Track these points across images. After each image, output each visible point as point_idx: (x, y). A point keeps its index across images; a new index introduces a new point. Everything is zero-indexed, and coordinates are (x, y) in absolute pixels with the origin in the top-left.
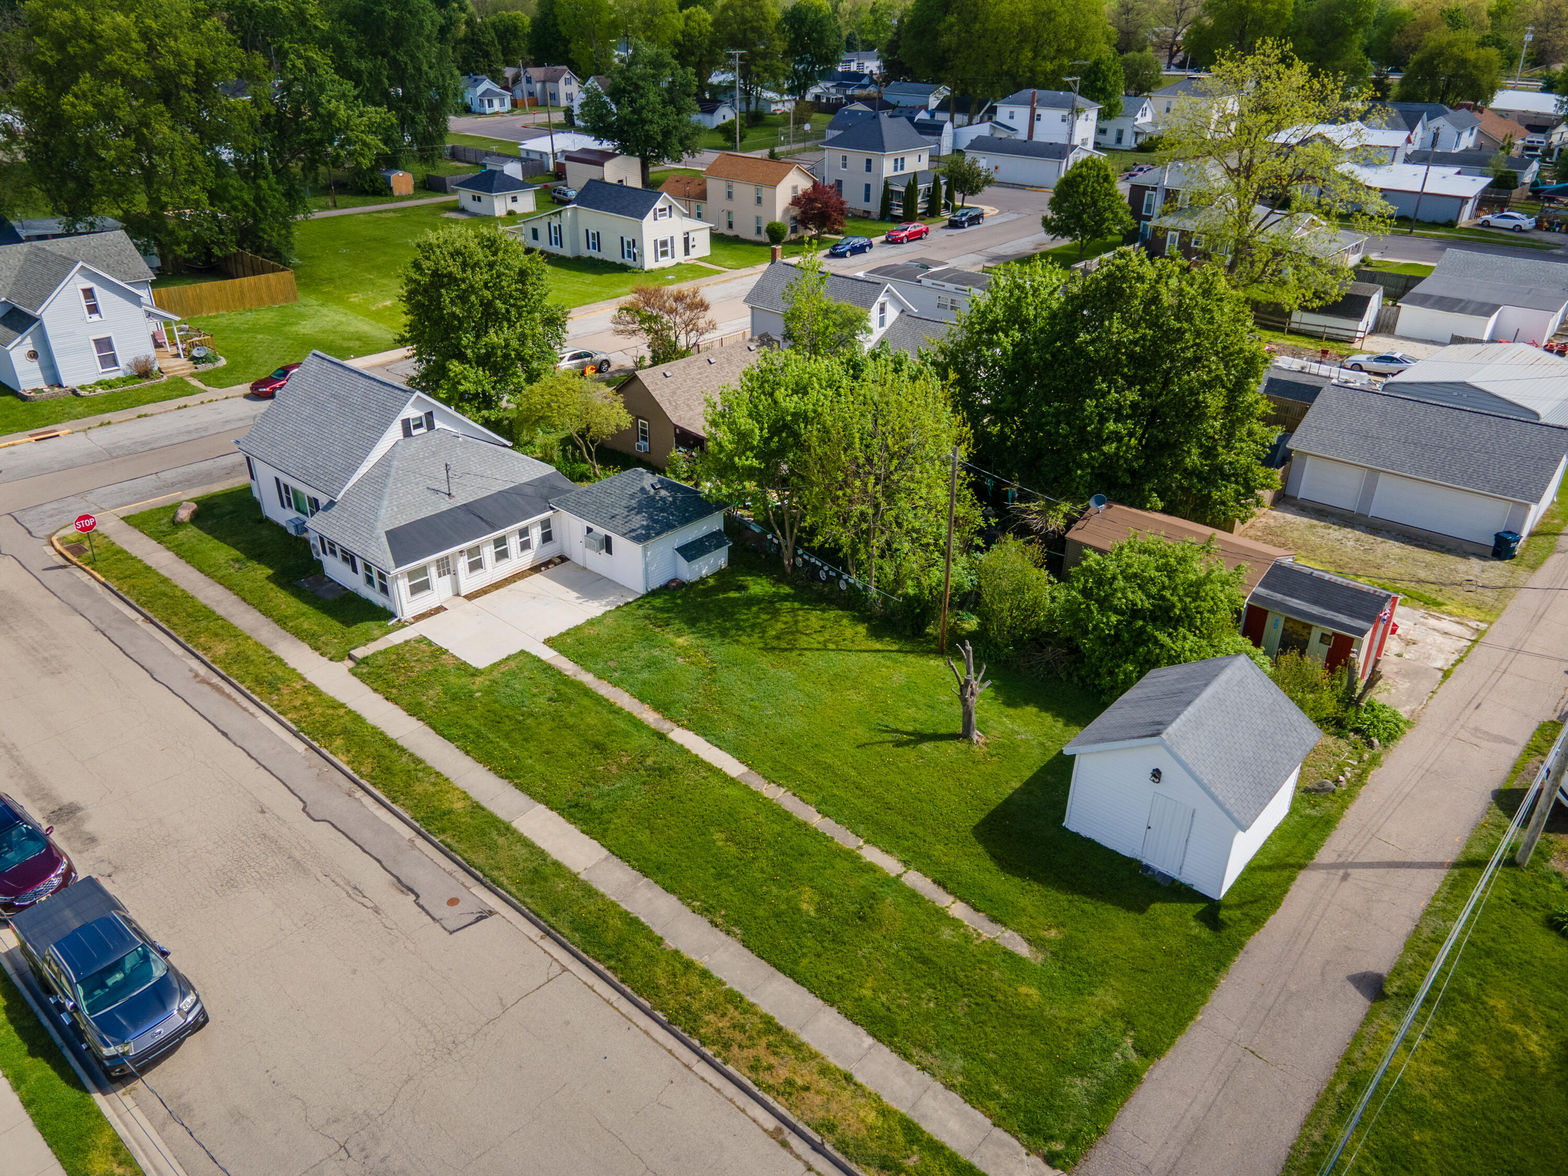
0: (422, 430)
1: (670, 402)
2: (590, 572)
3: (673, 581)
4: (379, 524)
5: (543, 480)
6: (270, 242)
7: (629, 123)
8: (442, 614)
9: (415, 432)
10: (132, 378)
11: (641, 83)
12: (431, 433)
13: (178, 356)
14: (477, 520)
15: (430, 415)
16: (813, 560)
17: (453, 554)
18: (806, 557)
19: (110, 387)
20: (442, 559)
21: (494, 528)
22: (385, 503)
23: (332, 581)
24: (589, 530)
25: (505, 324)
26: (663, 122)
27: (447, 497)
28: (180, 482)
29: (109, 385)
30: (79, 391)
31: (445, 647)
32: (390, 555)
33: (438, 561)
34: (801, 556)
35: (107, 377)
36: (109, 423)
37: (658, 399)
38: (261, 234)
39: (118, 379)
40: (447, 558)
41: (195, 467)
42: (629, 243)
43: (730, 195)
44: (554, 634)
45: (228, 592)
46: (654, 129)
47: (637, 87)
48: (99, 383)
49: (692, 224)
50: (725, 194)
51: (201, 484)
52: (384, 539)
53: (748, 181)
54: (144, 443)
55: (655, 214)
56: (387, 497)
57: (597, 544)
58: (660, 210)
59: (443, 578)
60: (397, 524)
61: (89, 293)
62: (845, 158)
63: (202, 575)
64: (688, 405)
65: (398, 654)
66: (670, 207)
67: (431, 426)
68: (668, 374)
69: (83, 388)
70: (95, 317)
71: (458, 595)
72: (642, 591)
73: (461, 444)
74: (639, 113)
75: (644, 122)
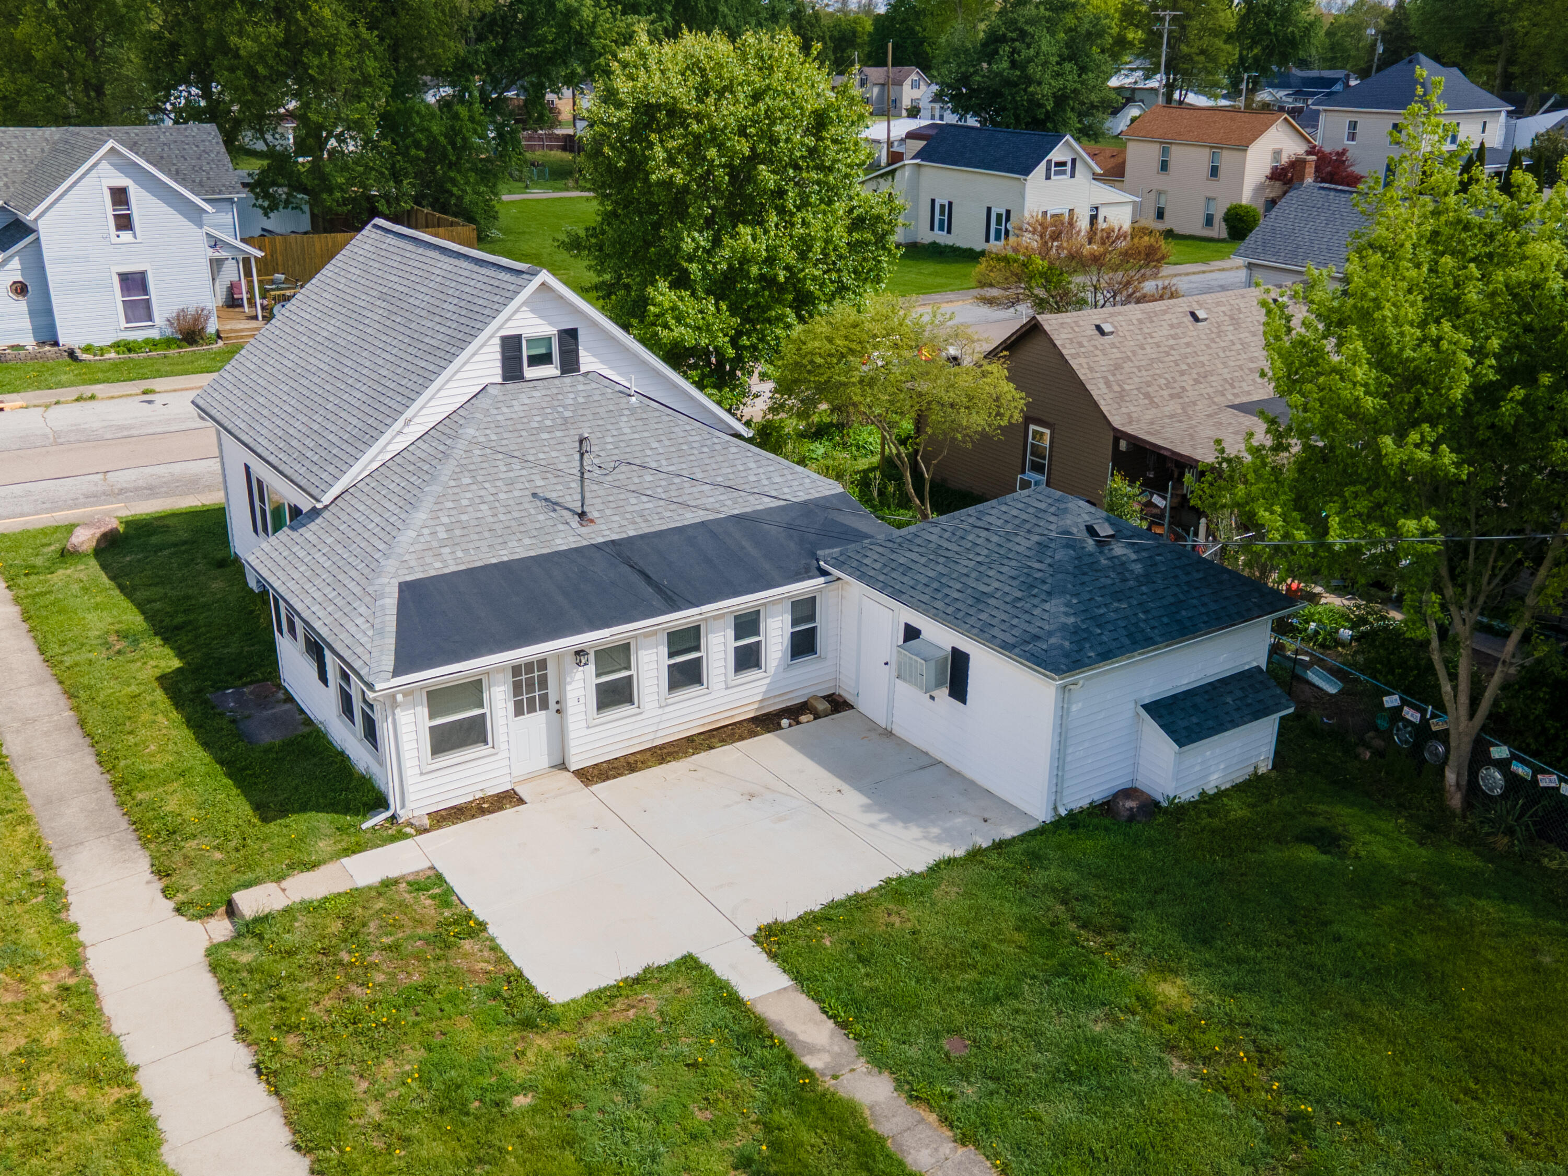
0: (551, 370)
1: (1108, 384)
2: (902, 744)
3: (1129, 792)
4: (390, 565)
5: (808, 508)
6: (460, 198)
7: (1008, 83)
8: (509, 814)
9: (530, 372)
10: (168, 342)
11: (1030, 29)
12: (568, 380)
13: (255, 318)
14: (635, 578)
15: (570, 336)
16: (1547, 781)
17: (559, 657)
18: (1520, 769)
19: (130, 350)
20: (529, 666)
21: (673, 603)
22: (421, 516)
23: (290, 699)
24: (911, 633)
25: (773, 218)
26: (1058, 83)
27: (574, 521)
28: (137, 489)
29: (129, 347)
30: (78, 353)
31: (480, 914)
32: (390, 641)
33: (516, 670)
34: (1503, 765)
35: (130, 336)
36: (92, 397)
37: (1083, 374)
38: (449, 186)
39: (147, 341)
40: (542, 664)
41: (177, 469)
42: (999, 216)
43: (1164, 166)
44: (788, 914)
45: (63, 702)
46: (1045, 90)
47: (1023, 34)
48: (116, 345)
49: (1104, 193)
50: (1156, 165)
51: (168, 494)
52: (391, 602)
53: (1198, 143)
54: (121, 428)
55: (1048, 169)
56: (428, 503)
57: (928, 672)
58: (1058, 164)
59: (527, 717)
60: (436, 568)
61: (120, 196)
62: (1353, 125)
63: (35, 658)
64: (1147, 395)
65: (348, 919)
66: (1074, 161)
67: (570, 364)
68: (1107, 328)
69: (88, 349)
70: (126, 236)
71: (562, 766)
72: (1041, 813)
73: (633, 410)
74: (1023, 68)
75: (1029, 81)
